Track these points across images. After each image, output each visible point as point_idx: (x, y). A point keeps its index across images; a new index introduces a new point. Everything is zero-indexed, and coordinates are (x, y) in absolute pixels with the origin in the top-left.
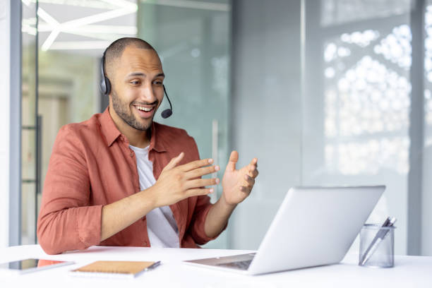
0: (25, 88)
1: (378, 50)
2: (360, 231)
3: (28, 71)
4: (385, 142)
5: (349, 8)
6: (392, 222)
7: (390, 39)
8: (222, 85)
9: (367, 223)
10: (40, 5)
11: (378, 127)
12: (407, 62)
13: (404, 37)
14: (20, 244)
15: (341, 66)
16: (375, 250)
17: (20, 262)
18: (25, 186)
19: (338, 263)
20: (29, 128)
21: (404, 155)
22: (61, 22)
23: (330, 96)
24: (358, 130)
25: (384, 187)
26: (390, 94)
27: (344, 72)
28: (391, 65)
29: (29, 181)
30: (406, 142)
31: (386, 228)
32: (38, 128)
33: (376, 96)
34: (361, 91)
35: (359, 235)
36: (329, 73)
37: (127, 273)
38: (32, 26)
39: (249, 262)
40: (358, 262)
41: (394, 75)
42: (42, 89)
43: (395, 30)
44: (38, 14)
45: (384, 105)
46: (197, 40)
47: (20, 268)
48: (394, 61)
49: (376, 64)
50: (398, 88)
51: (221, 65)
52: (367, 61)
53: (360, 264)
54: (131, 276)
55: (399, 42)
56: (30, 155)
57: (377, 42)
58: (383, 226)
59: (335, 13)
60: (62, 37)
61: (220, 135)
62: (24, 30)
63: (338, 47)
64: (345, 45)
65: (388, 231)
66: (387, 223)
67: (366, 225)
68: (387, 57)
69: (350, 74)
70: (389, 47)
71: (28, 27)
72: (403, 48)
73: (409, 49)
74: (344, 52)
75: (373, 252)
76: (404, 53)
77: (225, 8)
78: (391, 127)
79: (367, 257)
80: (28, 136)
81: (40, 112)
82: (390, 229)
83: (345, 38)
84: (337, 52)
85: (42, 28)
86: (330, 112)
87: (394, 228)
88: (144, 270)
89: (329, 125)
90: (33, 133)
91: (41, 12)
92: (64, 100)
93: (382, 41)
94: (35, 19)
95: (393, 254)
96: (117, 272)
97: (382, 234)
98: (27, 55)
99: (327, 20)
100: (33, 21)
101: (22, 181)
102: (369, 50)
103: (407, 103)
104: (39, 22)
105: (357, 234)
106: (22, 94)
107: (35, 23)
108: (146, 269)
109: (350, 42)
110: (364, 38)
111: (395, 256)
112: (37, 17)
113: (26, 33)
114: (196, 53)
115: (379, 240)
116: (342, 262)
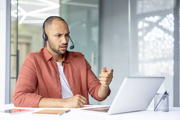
0: (12, 40)
1: (160, 24)
2: (154, 97)
3: (13, 32)
4: (163, 62)
5: (148, 7)
6: (167, 92)
7: (165, 20)
8: (95, 38)
9: (157, 93)
10: (19, 4)
11: (160, 56)
12: (172, 29)
13: (171, 19)
14: (10, 103)
15: (145, 31)
16: (161, 104)
17: (10, 110)
18: (12, 80)
19: (145, 110)
20: (14, 55)
21: (172, 68)
22: (27, 12)
23: (140, 43)
24: (152, 57)
25: (164, 78)
26: (166, 42)
27: (146, 33)
28: (166, 30)
29: (13, 78)
30: (172, 62)
31: (165, 95)
32: (17, 55)
33: (160, 43)
34: (153, 41)
35: (154, 98)
36: (140, 34)
37: (56, 114)
38: (15, 13)
39: (108, 110)
40: (154, 110)
41: (167, 34)
42: (19, 40)
43: (167, 16)
44: (18, 8)
45: (163, 47)
46: (85, 20)
47: (10, 112)
48: (167, 29)
49: (159, 30)
50: (169, 40)
51: (95, 30)
52: (156, 28)
53: (155, 110)
54: (58, 115)
55: (169, 21)
56: (14, 68)
57: (160, 21)
58: (164, 94)
59: (142, 8)
60: (28, 18)
61: (95, 58)
62: (12, 15)
63: (144, 23)
64: (147, 22)
65: (166, 96)
66: (166, 93)
67: (157, 94)
68: (164, 27)
69: (149, 34)
70: (165, 23)
71: (13, 14)
72: (171, 23)
73: (173, 24)
74: (146, 25)
75: (160, 105)
76: (171, 25)
77: (97, 6)
78: (166, 56)
79: (157, 107)
80: (14, 59)
81: (18, 49)
82: (167, 95)
83: (147, 19)
84: (143, 25)
85: (19, 14)
86: (141, 49)
87: (169, 95)
88: (63, 113)
89: (140, 55)
90: (15, 57)
91: (19, 8)
92: (28, 44)
93: (162, 20)
94: (17, 10)
95: (168, 107)
96: (52, 114)
97: (163, 98)
98: (13, 26)
99: (139, 11)
100: (16, 11)
101: (11, 78)
102: (157, 24)
103: (173, 46)
104: (18, 11)
105: (153, 98)
106: (11, 42)
107: (17, 12)
108: (64, 113)
109: (149, 21)
110: (154, 19)
111: (169, 107)
112: (18, 9)
113: (13, 16)
114: (84, 25)
115: (162, 100)
116: (147, 110)
